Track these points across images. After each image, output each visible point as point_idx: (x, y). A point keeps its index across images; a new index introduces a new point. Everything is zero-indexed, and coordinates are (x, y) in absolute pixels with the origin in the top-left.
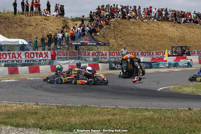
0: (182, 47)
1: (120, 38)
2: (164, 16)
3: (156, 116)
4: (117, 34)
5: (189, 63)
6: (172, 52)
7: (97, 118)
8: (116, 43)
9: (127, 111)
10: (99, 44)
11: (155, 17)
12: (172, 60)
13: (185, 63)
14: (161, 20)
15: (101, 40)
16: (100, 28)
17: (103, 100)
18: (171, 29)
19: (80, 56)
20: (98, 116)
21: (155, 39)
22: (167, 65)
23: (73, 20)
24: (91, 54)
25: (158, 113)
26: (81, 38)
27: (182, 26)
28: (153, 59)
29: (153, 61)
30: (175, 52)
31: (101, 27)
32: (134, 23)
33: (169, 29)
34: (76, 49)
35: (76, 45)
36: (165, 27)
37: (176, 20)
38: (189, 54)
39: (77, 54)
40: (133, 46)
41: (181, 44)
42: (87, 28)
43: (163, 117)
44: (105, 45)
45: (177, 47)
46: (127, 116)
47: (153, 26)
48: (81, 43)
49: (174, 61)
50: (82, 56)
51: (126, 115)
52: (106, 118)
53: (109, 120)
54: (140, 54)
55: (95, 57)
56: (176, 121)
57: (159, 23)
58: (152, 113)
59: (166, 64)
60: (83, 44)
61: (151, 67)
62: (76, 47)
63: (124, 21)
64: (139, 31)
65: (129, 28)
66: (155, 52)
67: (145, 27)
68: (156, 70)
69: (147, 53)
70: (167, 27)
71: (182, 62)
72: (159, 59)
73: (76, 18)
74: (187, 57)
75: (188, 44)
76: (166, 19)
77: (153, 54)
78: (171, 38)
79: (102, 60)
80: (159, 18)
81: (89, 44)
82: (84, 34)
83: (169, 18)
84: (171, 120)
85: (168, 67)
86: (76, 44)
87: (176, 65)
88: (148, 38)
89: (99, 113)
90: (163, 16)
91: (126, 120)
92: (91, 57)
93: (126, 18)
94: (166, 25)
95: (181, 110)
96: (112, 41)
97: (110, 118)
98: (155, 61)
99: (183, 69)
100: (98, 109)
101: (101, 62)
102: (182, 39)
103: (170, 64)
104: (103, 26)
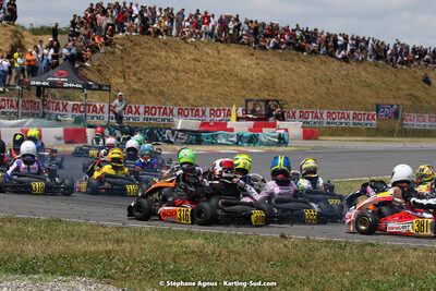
0: (267, 101)
1: (135, 74)
2: (231, 32)
3: (210, 248)
4: (129, 67)
5: (281, 138)
6: (246, 112)
7: (82, 247)
8: (125, 87)
9: (147, 234)
10: (89, 87)
11: (211, 34)
12: (244, 128)
13: (274, 137)
14: (226, 40)
15: (93, 78)
16: (93, 52)
17: (94, 209)
18: (245, 61)
19: (46, 110)
20: (84, 243)
21: (210, 81)
22: (235, 139)
23: (35, 32)
24: (69, 108)
25: (214, 242)
26: (51, 72)
27: (269, 55)
28: (203, 124)
29: (203, 129)
30: (253, 112)
31: (95, 49)
32: (165, 43)
33: (241, 61)
34: (38, 95)
35: (39, 87)
36: (233, 56)
37: (257, 42)
38: (281, 117)
39: (41, 107)
40: (162, 93)
41: (265, 95)
42: (65, 51)
43: (224, 252)
44: (100, 88)
45: (258, 101)
46: (147, 246)
47: (208, 53)
48: (50, 82)
49: (250, 130)
50: (51, 111)
51: (144, 243)
52: (101, 247)
53: (108, 253)
54: (175, 112)
55: (79, 114)
56: (252, 260)
57: (221, 46)
58: (200, 240)
59: (232, 136)
60: (53, 85)
61: (199, 142)
62: (40, 90)
63: (145, 38)
64: (175, 63)
65: (154, 56)
66: (208, 109)
67: (189, 54)
68: (210, 148)
69: (192, 110)
70: (236, 56)
71: (267, 133)
72: (216, 124)
73: (42, 28)
74: (278, 122)
75: (280, 96)
76: (235, 39)
77: (204, 113)
78: (244, 81)
79: (92, 122)
80: (220, 35)
81: (66, 85)
82: (57, 64)
83: (241, 38)
84: (243, 258)
85: (237, 144)
86: (38, 83)
87: (252, 140)
88: (196, 77)
89: (86, 237)
90: (229, 33)
91: (146, 255)
92: (70, 114)
93: (149, 33)
94: (234, 53)
95: (264, 239)
96: (116, 81)
97: (110, 247)
98: (209, 129)
99: (267, 148)
100: (84, 228)
101: (91, 127)
102: (268, 84)
103: (240, 137)
104: (98, 48)
